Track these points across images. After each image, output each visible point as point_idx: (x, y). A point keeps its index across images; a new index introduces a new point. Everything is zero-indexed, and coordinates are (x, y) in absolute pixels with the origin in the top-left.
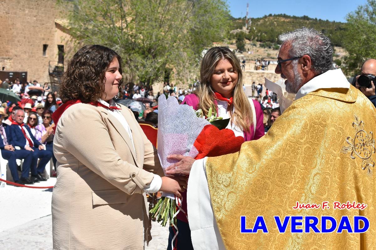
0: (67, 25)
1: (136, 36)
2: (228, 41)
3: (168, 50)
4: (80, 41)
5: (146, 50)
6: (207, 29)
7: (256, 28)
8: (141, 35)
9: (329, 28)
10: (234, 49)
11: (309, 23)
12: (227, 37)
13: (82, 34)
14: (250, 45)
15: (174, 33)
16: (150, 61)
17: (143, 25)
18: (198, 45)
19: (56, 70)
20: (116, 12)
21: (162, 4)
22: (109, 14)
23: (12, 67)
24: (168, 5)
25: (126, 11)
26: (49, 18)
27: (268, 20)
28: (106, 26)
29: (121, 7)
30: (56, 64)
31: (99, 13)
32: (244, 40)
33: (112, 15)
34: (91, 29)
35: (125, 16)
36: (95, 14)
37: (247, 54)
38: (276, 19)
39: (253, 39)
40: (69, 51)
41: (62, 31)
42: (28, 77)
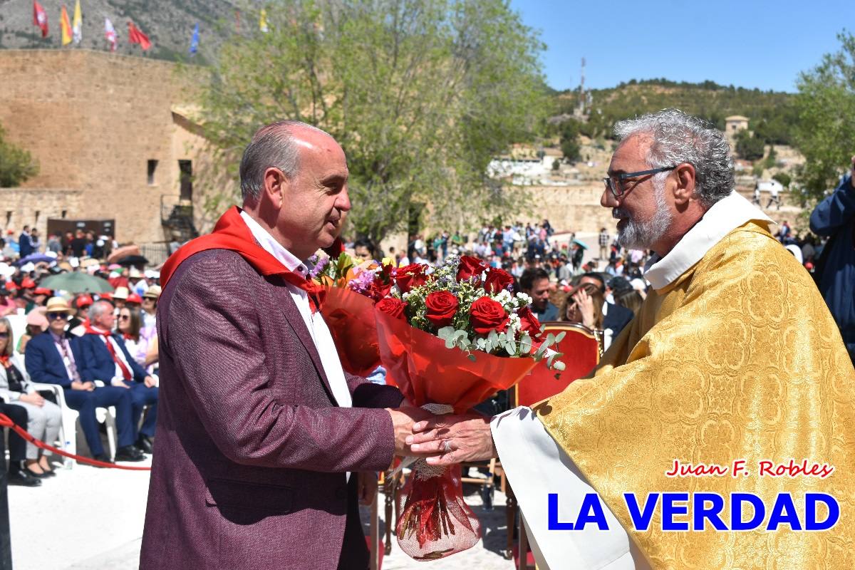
0: (197, 116)
1: (345, 135)
2: (545, 140)
3: (416, 164)
4: (226, 150)
5: (369, 165)
6: (498, 115)
7: (602, 111)
8: (356, 133)
9: (760, 106)
10: (557, 157)
11: (717, 97)
12: (541, 132)
13: (229, 136)
14: (590, 148)
15: (427, 128)
16: (378, 188)
17: (360, 112)
18: (481, 152)
19: (178, 213)
20: (301, 86)
21: (401, 67)
22: (286, 91)
23: (82, 211)
24: (411, 67)
25: (323, 84)
26: (158, 102)
27: (629, 93)
28: (278, 116)
29: (313, 74)
30: (175, 200)
31: (265, 89)
32: (576, 136)
33: (294, 92)
34: (247, 124)
35: (320, 94)
36: (257, 91)
37: (585, 168)
38: (645, 91)
39: (597, 135)
40: (205, 171)
41: (187, 130)
42: (117, 231)
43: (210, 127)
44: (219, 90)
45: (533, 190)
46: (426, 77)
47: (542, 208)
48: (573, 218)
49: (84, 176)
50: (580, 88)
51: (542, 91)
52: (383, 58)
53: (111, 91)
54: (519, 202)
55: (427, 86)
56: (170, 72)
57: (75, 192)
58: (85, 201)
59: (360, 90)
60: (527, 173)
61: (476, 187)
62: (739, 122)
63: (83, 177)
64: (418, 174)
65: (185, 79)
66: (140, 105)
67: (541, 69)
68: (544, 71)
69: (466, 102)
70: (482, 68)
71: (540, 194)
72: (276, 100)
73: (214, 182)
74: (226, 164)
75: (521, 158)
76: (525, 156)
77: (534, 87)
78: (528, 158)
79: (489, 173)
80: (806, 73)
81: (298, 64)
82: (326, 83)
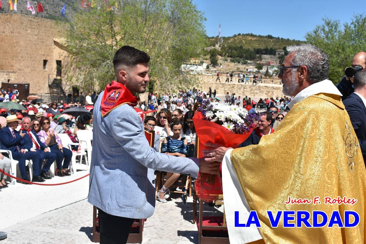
2: (204, 57)
4: (76, 57)
6: (186, 46)
7: (227, 46)
10: (208, 64)
11: (273, 41)
12: (203, 53)
13: (77, 51)
14: (222, 60)
15: (158, 50)
18: (179, 61)
19: (55, 82)
20: (107, 32)
21: (148, 25)
22: (101, 34)
23: (16, 80)
24: (152, 25)
25: (116, 31)
26: (48, 36)
27: (238, 39)
28: (98, 44)
29: (112, 27)
30: (55, 77)
31: (92, 32)
32: (216, 55)
33: (104, 34)
34: (85, 46)
35: (115, 35)
36: (89, 33)
37: (220, 68)
38: (244, 38)
39: (224, 55)
40: (66, 65)
41: (60, 48)
42: (30, 89)
43: (69, 47)
44: (74, 32)
45: (199, 76)
46: (158, 30)
47: (202, 84)
49: (17, 65)
50: (218, 36)
51: (204, 37)
52: (141, 22)
53: (29, 31)
54: (194, 81)
55: (158, 34)
56: (53, 24)
57: (13, 72)
58: (18, 76)
59: (131, 34)
60: (197, 70)
61: (176, 75)
62: (281, 52)
64: (154, 69)
65: (60, 27)
66: (41, 37)
67: (204, 28)
68: (205, 29)
69: (173, 41)
70: (180, 27)
71: (201, 78)
72: (97, 37)
73: (70, 69)
74: (76, 62)
75: (194, 64)
76: (196, 63)
77: (201, 35)
78: (197, 64)
79: (182, 69)
80: (309, 33)
81: (106, 23)
82: (117, 31)
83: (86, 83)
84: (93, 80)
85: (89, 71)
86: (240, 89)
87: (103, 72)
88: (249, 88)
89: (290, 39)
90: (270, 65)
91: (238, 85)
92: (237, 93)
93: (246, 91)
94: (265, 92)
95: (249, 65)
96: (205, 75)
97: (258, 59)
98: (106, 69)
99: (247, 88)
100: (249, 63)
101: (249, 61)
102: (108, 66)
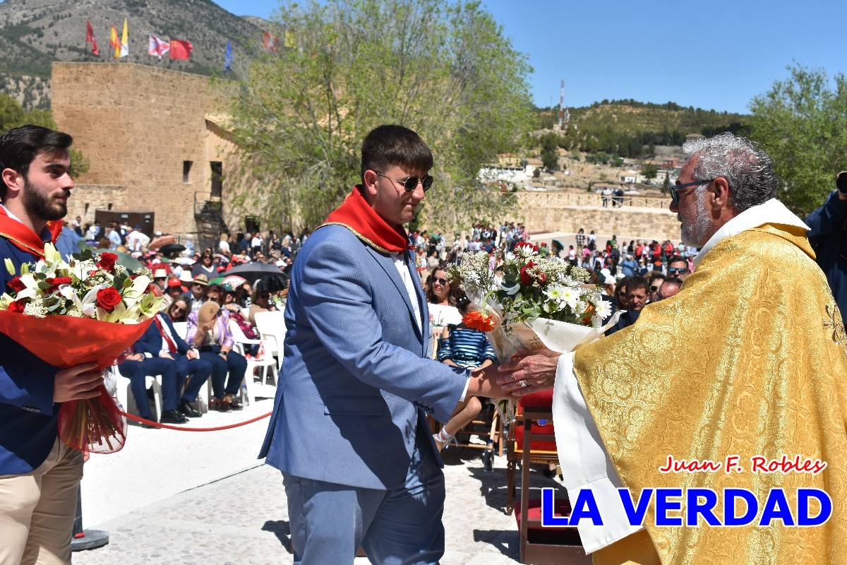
2: (528, 151)
4: (253, 154)
6: (489, 129)
7: (578, 127)
10: (537, 166)
11: (679, 116)
12: (525, 144)
13: (255, 141)
14: (567, 159)
18: (474, 160)
19: (209, 208)
20: (319, 100)
21: (406, 84)
22: (306, 104)
23: (126, 204)
24: (416, 84)
25: (338, 98)
26: (193, 111)
27: (602, 112)
28: (300, 125)
29: (329, 90)
30: (207, 197)
31: (288, 101)
32: (555, 148)
33: (312, 105)
34: (271, 131)
35: (335, 107)
36: (280, 102)
37: (563, 176)
38: (616, 110)
39: (573, 147)
40: (233, 172)
41: (218, 135)
42: (156, 223)
43: (239, 134)
44: (247, 101)
46: (428, 94)
48: (551, 219)
49: (127, 173)
50: (559, 106)
51: (529, 108)
52: (391, 77)
53: (153, 101)
55: (428, 102)
56: (204, 85)
57: (120, 188)
58: (129, 196)
59: (370, 104)
60: (514, 180)
61: (469, 190)
63: (127, 175)
65: (218, 90)
66: (178, 113)
67: (527, 88)
68: (530, 91)
69: (462, 117)
70: (477, 87)
71: (523, 198)
72: (297, 111)
73: (241, 181)
74: (253, 166)
75: (508, 167)
76: (511, 164)
77: (521, 105)
78: (513, 166)
79: (481, 179)
80: (759, 99)
81: (316, 80)
82: (341, 97)
83: (274, 211)
84: (290, 204)
85: (281, 185)
86: (607, 220)
87: (311, 185)
88: (628, 218)
89: (716, 111)
90: (673, 168)
91: (603, 212)
92: (601, 229)
93: (621, 225)
94: (663, 227)
95: (627, 168)
96: (530, 191)
97: (647, 156)
98: (317, 181)
99: (622, 219)
100: (626, 165)
101: (626, 161)
102: (322, 173)
